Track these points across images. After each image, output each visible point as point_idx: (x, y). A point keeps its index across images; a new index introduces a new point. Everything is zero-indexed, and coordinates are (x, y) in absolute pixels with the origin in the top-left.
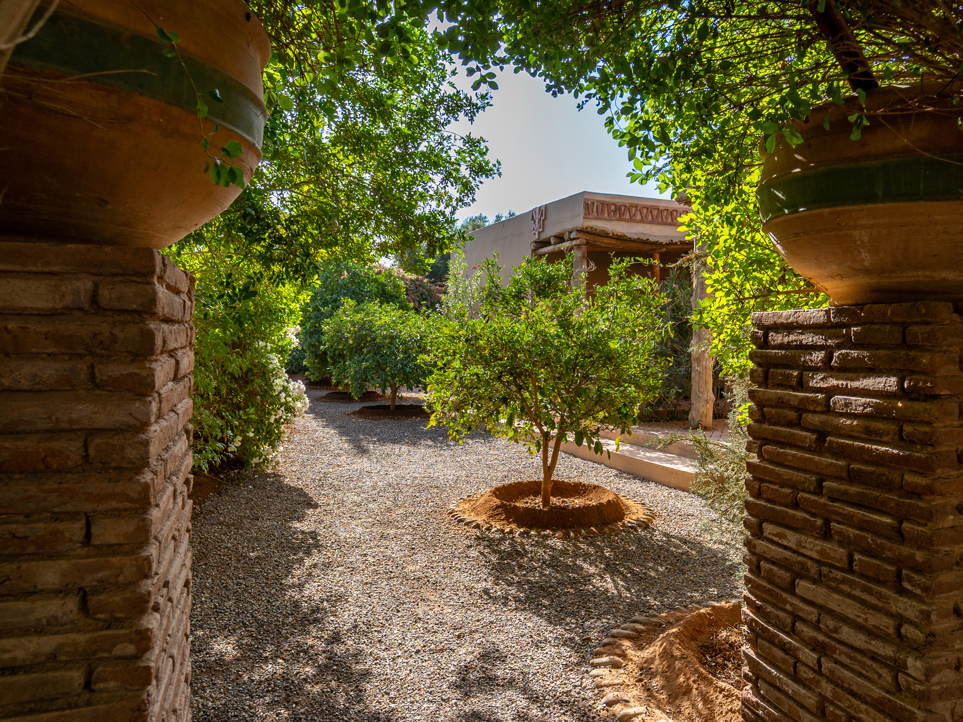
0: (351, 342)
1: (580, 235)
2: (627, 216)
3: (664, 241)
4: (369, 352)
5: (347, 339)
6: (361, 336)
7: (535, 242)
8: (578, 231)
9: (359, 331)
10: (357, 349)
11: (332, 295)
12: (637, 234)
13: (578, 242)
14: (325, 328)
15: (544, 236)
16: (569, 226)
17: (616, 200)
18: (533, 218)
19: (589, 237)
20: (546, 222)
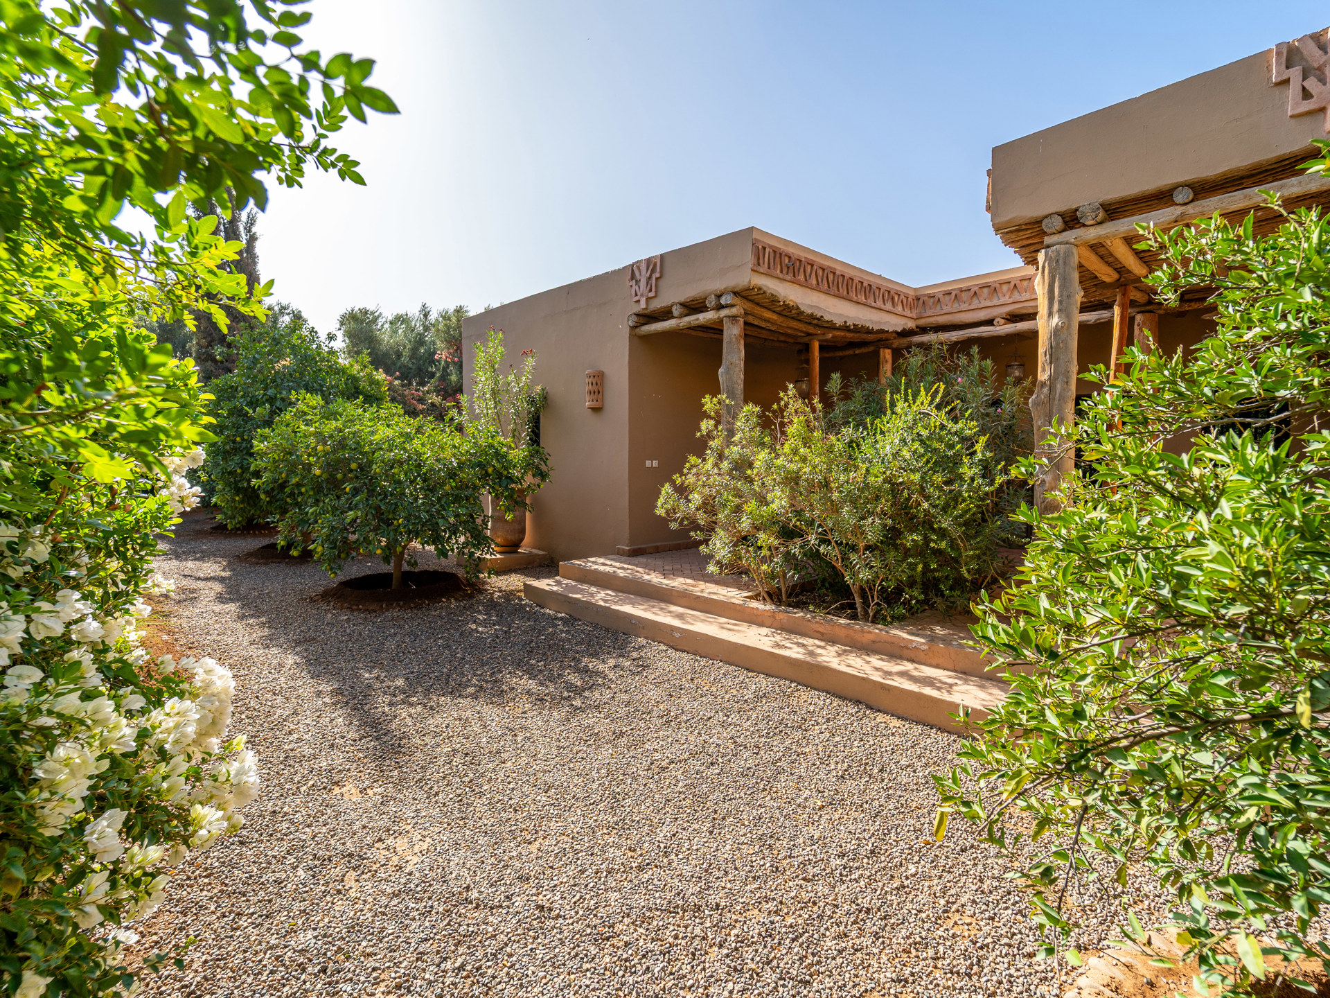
0: (318, 472)
1: (737, 300)
2: (801, 277)
3: (839, 322)
4: (356, 491)
5: (308, 467)
6: (339, 461)
7: (637, 315)
8: (735, 293)
9: (334, 452)
10: (330, 485)
11: (266, 389)
12: (811, 307)
13: (734, 311)
14: (259, 446)
15: (657, 304)
16: (718, 285)
17: (791, 250)
18: (633, 277)
19: (748, 305)
20: (661, 283)
